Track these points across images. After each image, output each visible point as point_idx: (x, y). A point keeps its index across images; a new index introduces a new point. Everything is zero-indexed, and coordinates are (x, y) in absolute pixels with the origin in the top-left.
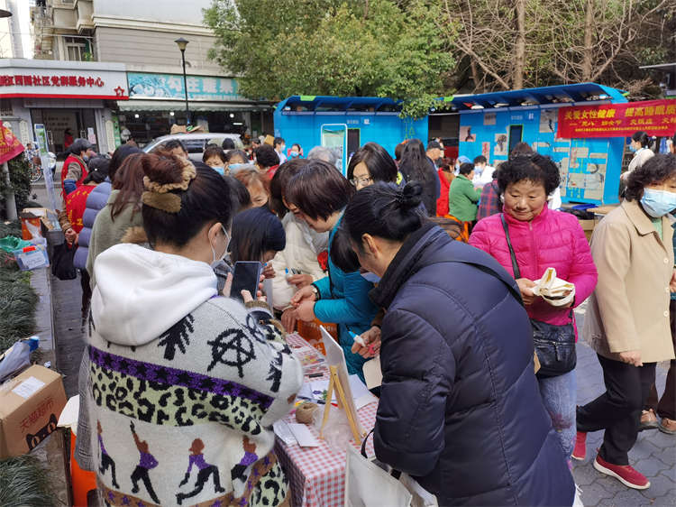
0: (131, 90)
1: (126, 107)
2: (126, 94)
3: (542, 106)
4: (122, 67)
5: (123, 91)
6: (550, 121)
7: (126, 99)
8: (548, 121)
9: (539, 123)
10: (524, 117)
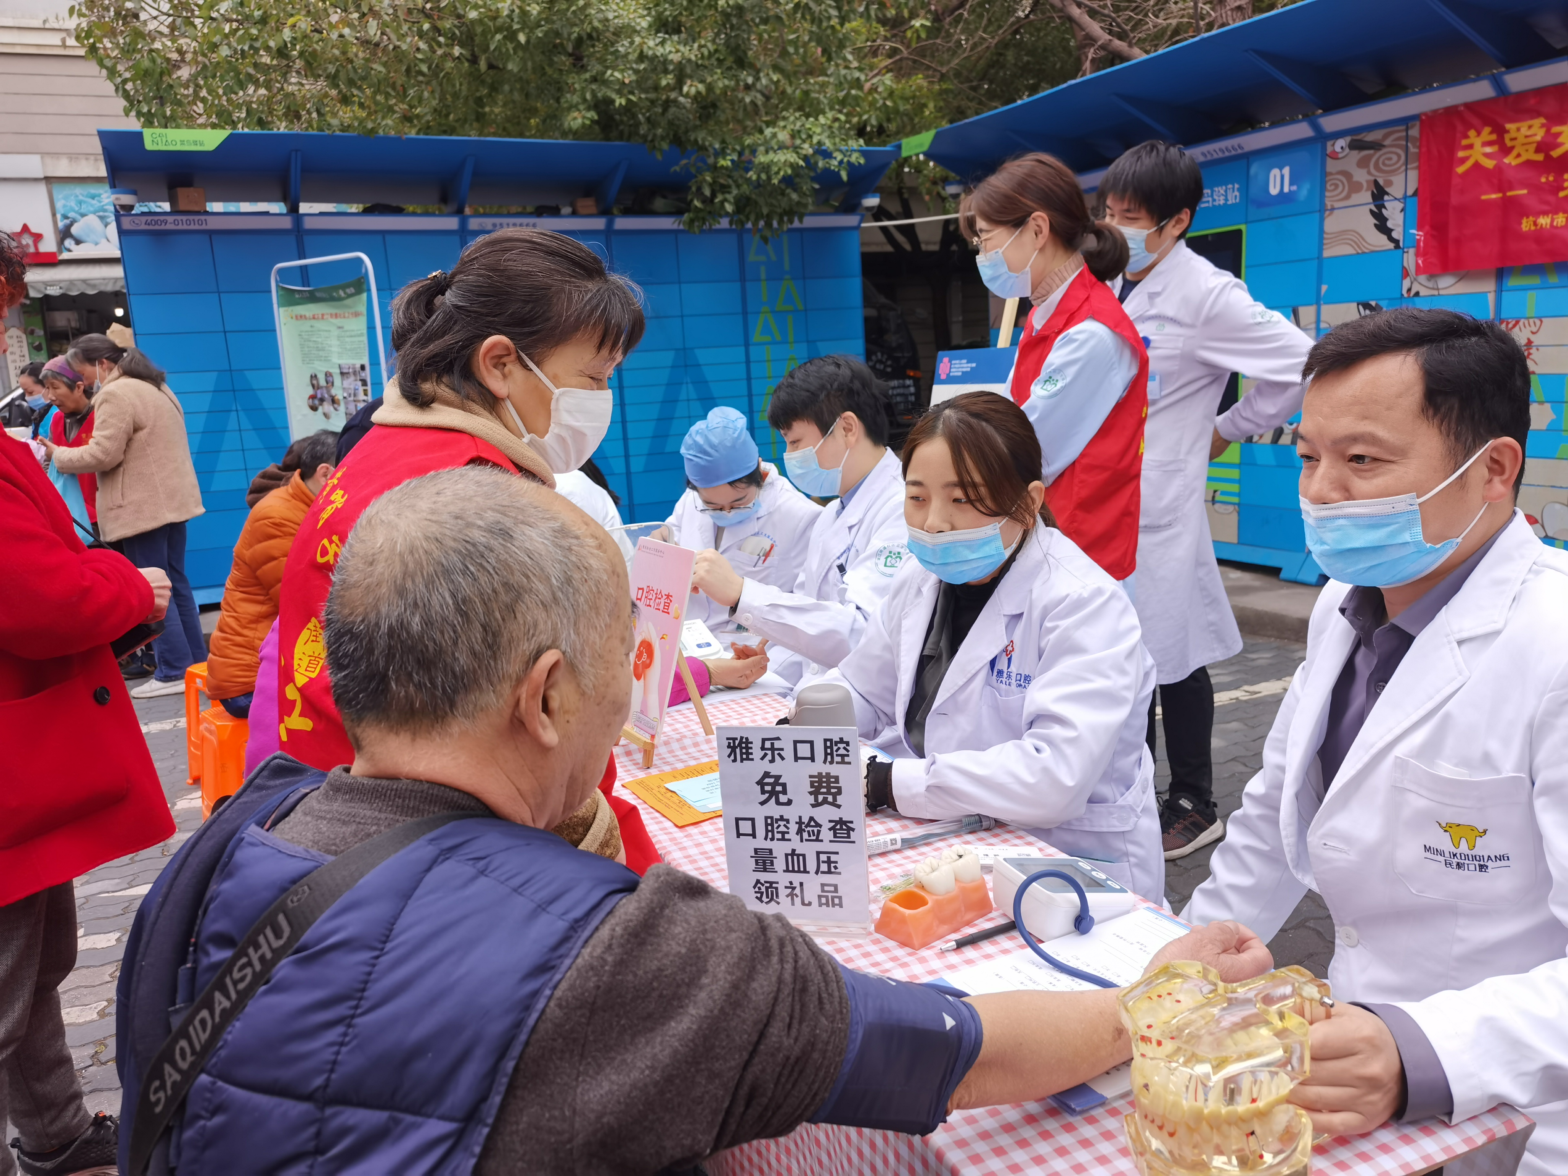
0: (65, 234)
1: (47, 284)
2: (48, 245)
3: (1332, 122)
4: (32, 165)
5: (38, 237)
6: (1379, 194)
7: (49, 261)
8: (1366, 196)
9: (1323, 210)
10: (1245, 191)
